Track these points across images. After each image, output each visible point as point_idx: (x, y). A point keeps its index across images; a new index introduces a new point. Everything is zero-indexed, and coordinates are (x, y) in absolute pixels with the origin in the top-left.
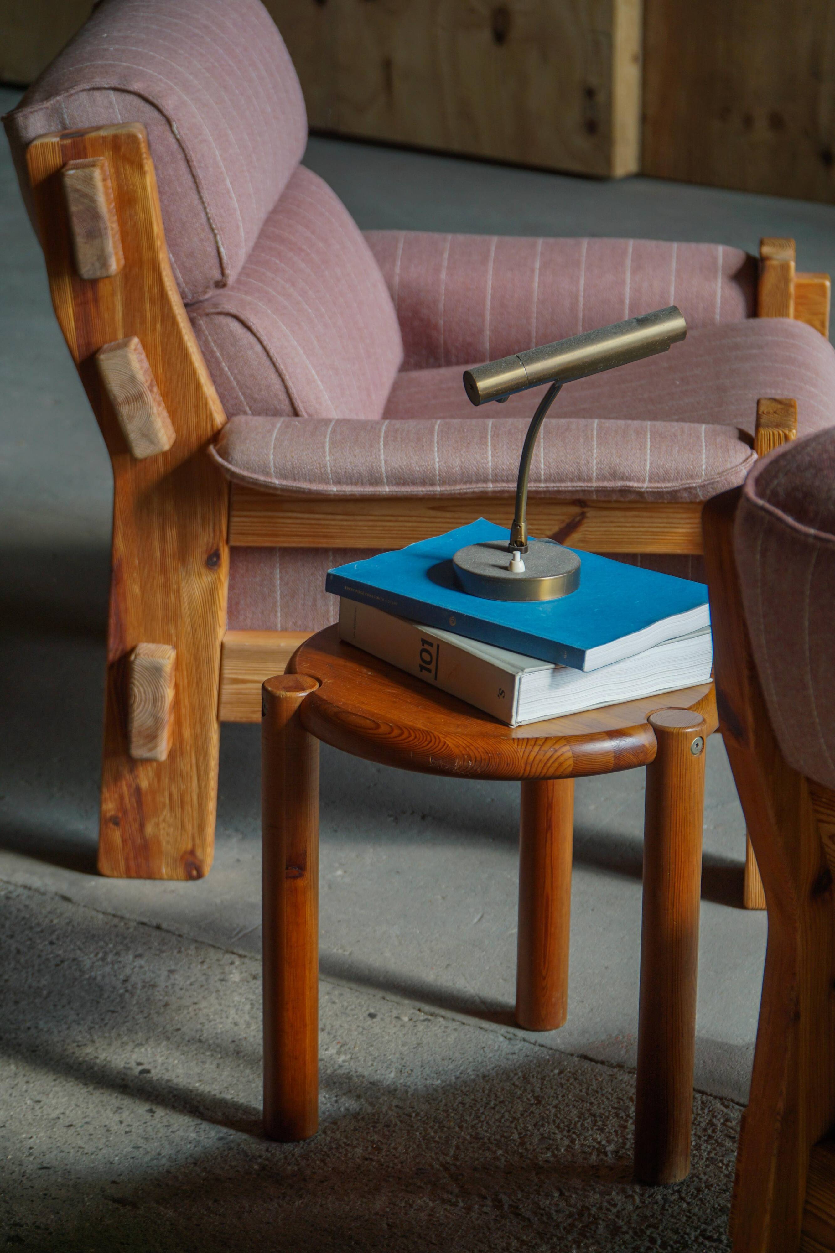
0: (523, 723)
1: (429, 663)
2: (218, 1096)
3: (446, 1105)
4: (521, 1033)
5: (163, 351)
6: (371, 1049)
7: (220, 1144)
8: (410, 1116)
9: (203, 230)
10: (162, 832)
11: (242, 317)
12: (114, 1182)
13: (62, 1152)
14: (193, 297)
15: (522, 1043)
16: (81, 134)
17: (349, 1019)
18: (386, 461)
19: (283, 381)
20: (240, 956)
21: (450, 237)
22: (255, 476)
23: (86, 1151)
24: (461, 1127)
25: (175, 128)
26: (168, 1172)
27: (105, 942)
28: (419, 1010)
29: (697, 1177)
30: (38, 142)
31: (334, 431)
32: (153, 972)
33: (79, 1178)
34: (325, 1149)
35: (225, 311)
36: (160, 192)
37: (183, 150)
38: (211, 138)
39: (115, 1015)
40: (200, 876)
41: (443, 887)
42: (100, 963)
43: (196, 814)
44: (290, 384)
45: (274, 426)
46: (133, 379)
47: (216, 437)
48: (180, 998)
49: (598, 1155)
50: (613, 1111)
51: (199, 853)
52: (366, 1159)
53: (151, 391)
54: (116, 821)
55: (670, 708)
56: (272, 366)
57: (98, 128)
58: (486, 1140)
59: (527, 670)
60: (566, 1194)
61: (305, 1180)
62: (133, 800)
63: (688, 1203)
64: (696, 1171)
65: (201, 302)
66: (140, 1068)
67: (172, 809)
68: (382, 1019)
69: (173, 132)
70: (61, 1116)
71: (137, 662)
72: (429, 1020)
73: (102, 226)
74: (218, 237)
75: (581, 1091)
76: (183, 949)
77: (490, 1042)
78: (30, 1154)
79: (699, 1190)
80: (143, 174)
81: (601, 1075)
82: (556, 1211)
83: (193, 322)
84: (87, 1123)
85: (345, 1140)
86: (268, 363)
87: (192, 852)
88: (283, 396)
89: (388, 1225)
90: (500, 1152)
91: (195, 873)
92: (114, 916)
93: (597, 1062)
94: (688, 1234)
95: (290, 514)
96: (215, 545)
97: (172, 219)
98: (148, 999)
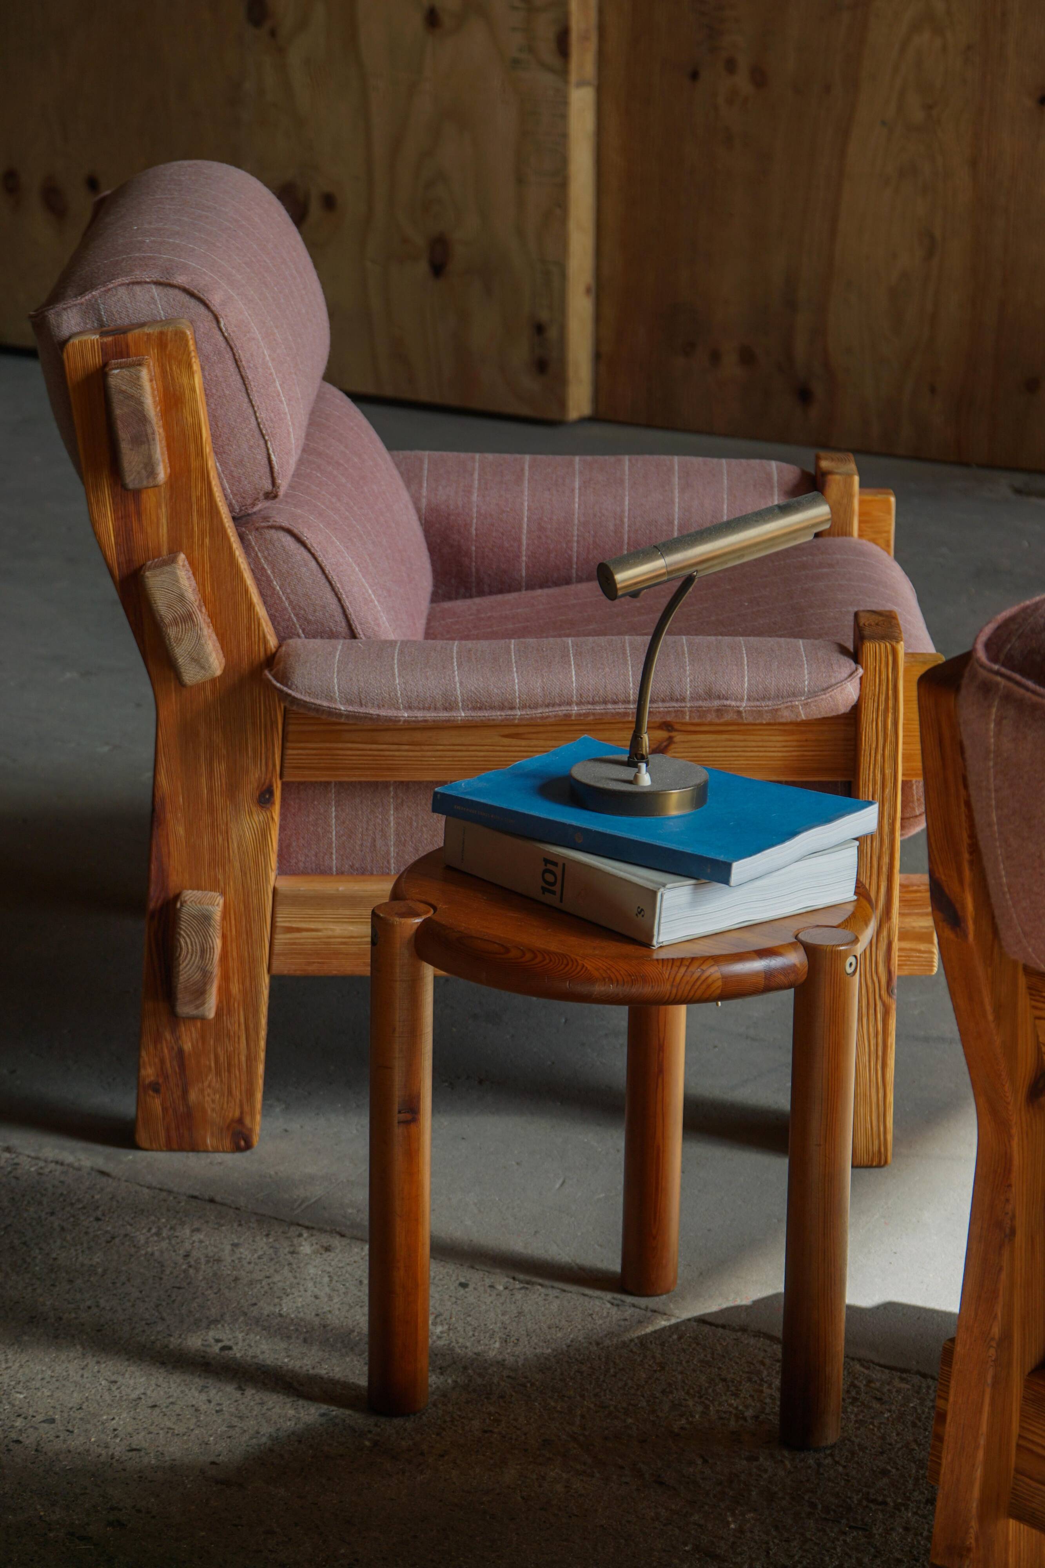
0: (665, 944)
1: (553, 884)
2: (311, 1372)
3: (562, 1374)
4: (629, 1299)
5: (211, 567)
6: (469, 1319)
7: (323, 1420)
8: (525, 1386)
9: (253, 436)
10: (207, 1098)
11: (296, 531)
12: (213, 1463)
13: (150, 1433)
14: (241, 510)
15: (633, 1309)
16: (123, 331)
17: (439, 1289)
18: (461, 683)
19: (339, 600)
20: (307, 1228)
21: (477, 456)
22: (318, 702)
23: (176, 1432)
24: (582, 1396)
25: (222, 325)
26: (271, 1450)
27: (156, 1216)
28: (514, 1279)
29: (849, 1440)
30: (76, 341)
31: (401, 652)
32: (215, 1246)
33: (174, 1460)
34: (439, 1422)
35: (277, 524)
36: (207, 395)
37: (232, 349)
38: (259, 337)
39: (182, 1291)
40: (248, 1146)
41: (516, 1152)
42: (156, 1238)
43: (244, 1078)
44: (347, 604)
45: (335, 649)
46: (182, 598)
47: (271, 660)
48: (251, 1272)
49: (737, 1421)
50: (745, 1375)
51: (247, 1121)
52: (486, 1432)
53: (201, 611)
54: (155, 1088)
55: (818, 926)
56: (327, 584)
57: (142, 325)
58: (612, 1408)
59: (668, 886)
60: (710, 1461)
61: (422, 1454)
62: (175, 1063)
63: (844, 1467)
64: (846, 1434)
65: (249, 515)
66: (220, 1345)
67: (218, 1073)
68: (475, 1289)
69: (220, 329)
70: (143, 1396)
71: (184, 909)
72: (527, 1288)
73: (149, 431)
74: (269, 444)
75: (706, 1356)
76: (243, 1222)
77: (597, 1309)
78: (116, 1436)
79: (853, 1453)
80: (191, 374)
81: (725, 1339)
82: (703, 1479)
83: (242, 537)
84: (172, 1403)
85: (459, 1413)
86: (324, 580)
87: (240, 1121)
88: (340, 617)
89: (523, 1498)
90: (630, 1421)
91: (242, 1143)
92: (161, 1190)
93: (717, 1326)
94: (850, 1498)
95: (350, 745)
96: (267, 781)
97: (220, 425)
98: (215, 1274)
